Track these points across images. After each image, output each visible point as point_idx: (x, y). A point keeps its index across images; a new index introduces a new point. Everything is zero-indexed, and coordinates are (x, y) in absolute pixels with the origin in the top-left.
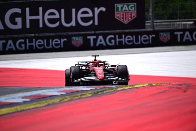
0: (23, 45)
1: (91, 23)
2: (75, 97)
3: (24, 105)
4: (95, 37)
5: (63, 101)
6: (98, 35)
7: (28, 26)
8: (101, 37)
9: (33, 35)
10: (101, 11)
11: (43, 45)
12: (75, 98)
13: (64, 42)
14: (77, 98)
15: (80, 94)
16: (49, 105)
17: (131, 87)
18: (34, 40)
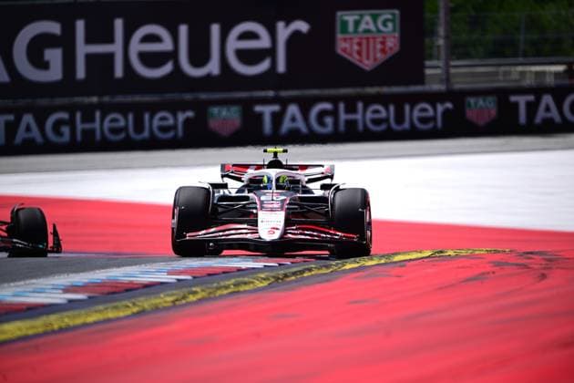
0: (66, 130)
1: (264, 66)
2: (218, 288)
3: (70, 313)
4: (276, 108)
5: (184, 302)
6: (284, 103)
7: (81, 73)
8: (293, 109)
9: (95, 99)
10: (297, 34)
11: (125, 129)
12: (219, 293)
13: (187, 121)
14: (225, 292)
15: (233, 281)
16: (142, 312)
17: (383, 261)
18: (98, 114)
